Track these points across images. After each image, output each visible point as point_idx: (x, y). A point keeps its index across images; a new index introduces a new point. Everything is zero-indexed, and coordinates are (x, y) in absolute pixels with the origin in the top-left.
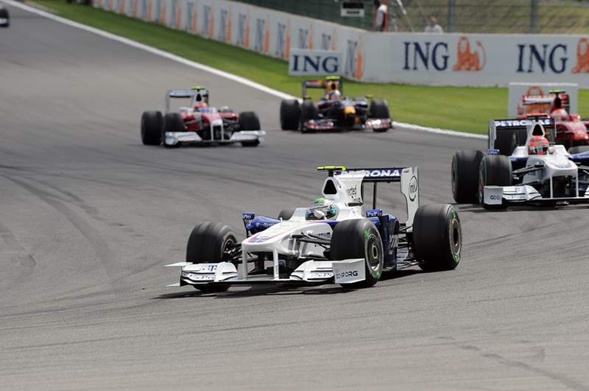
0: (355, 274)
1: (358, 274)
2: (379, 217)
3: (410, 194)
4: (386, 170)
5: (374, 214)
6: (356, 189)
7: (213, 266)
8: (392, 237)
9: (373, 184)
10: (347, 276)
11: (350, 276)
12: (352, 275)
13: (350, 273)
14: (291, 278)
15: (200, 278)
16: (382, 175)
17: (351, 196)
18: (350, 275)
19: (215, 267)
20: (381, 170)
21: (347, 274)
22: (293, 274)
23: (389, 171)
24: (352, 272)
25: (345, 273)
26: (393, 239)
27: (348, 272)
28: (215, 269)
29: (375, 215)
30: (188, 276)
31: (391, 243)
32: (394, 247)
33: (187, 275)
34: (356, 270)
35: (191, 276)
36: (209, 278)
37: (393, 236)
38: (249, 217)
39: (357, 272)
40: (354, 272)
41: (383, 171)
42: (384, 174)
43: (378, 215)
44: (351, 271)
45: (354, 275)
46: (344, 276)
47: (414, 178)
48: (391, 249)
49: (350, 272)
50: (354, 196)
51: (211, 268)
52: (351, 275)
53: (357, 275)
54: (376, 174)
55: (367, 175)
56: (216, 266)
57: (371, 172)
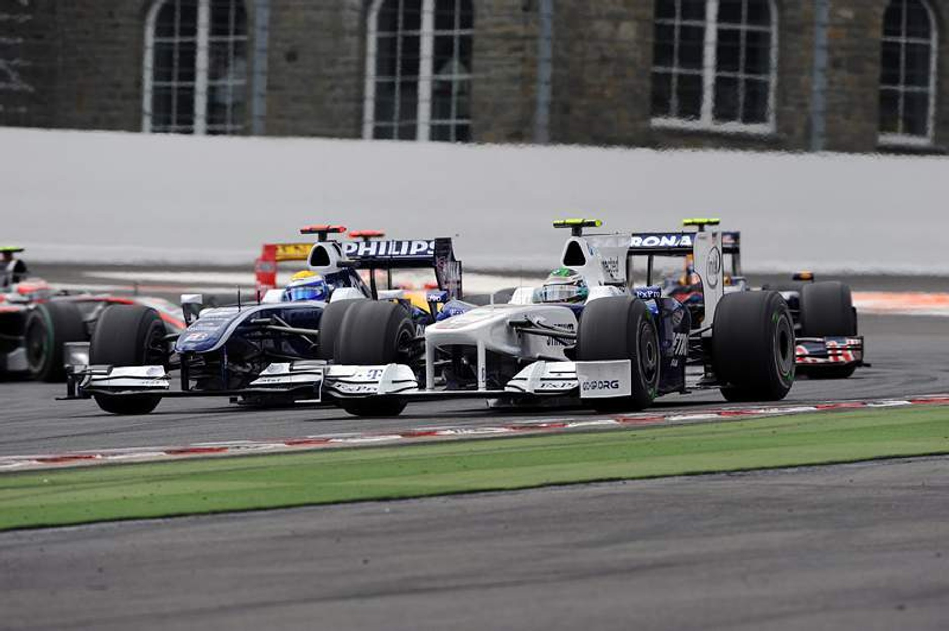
0: (614, 384)
1: (620, 385)
2: (656, 299)
3: (708, 275)
4: (669, 235)
5: (647, 295)
6: (617, 262)
7: (376, 371)
8: (677, 338)
9: (646, 258)
10: (601, 388)
11: (606, 388)
12: (610, 386)
13: (607, 384)
14: (507, 389)
15: (354, 389)
16: (662, 244)
17: (609, 274)
18: (605, 386)
19: (379, 372)
20: (660, 235)
21: (600, 385)
22: (509, 383)
23: (674, 238)
24: (610, 382)
25: (597, 382)
26: (678, 340)
27: (602, 380)
28: (380, 375)
29: (650, 296)
30: (335, 385)
31: (676, 347)
32: (679, 354)
33: (333, 384)
34: (615, 379)
35: (339, 386)
36: (369, 389)
37: (679, 334)
38: (439, 299)
39: (618, 383)
40: (613, 382)
41: (664, 238)
42: (665, 242)
43: (654, 296)
44: (608, 380)
45: (613, 387)
46: (595, 386)
47: (715, 249)
48: (676, 357)
49: (605, 382)
50: (614, 274)
51: (372, 373)
52: (607, 386)
53: (617, 386)
54: (652, 242)
55: (637, 245)
56: (382, 371)
57: (643, 240)
